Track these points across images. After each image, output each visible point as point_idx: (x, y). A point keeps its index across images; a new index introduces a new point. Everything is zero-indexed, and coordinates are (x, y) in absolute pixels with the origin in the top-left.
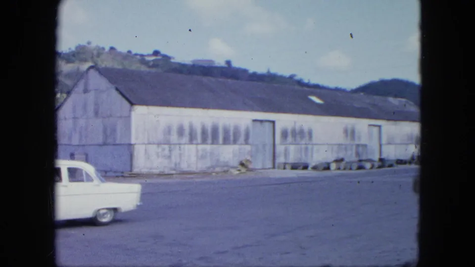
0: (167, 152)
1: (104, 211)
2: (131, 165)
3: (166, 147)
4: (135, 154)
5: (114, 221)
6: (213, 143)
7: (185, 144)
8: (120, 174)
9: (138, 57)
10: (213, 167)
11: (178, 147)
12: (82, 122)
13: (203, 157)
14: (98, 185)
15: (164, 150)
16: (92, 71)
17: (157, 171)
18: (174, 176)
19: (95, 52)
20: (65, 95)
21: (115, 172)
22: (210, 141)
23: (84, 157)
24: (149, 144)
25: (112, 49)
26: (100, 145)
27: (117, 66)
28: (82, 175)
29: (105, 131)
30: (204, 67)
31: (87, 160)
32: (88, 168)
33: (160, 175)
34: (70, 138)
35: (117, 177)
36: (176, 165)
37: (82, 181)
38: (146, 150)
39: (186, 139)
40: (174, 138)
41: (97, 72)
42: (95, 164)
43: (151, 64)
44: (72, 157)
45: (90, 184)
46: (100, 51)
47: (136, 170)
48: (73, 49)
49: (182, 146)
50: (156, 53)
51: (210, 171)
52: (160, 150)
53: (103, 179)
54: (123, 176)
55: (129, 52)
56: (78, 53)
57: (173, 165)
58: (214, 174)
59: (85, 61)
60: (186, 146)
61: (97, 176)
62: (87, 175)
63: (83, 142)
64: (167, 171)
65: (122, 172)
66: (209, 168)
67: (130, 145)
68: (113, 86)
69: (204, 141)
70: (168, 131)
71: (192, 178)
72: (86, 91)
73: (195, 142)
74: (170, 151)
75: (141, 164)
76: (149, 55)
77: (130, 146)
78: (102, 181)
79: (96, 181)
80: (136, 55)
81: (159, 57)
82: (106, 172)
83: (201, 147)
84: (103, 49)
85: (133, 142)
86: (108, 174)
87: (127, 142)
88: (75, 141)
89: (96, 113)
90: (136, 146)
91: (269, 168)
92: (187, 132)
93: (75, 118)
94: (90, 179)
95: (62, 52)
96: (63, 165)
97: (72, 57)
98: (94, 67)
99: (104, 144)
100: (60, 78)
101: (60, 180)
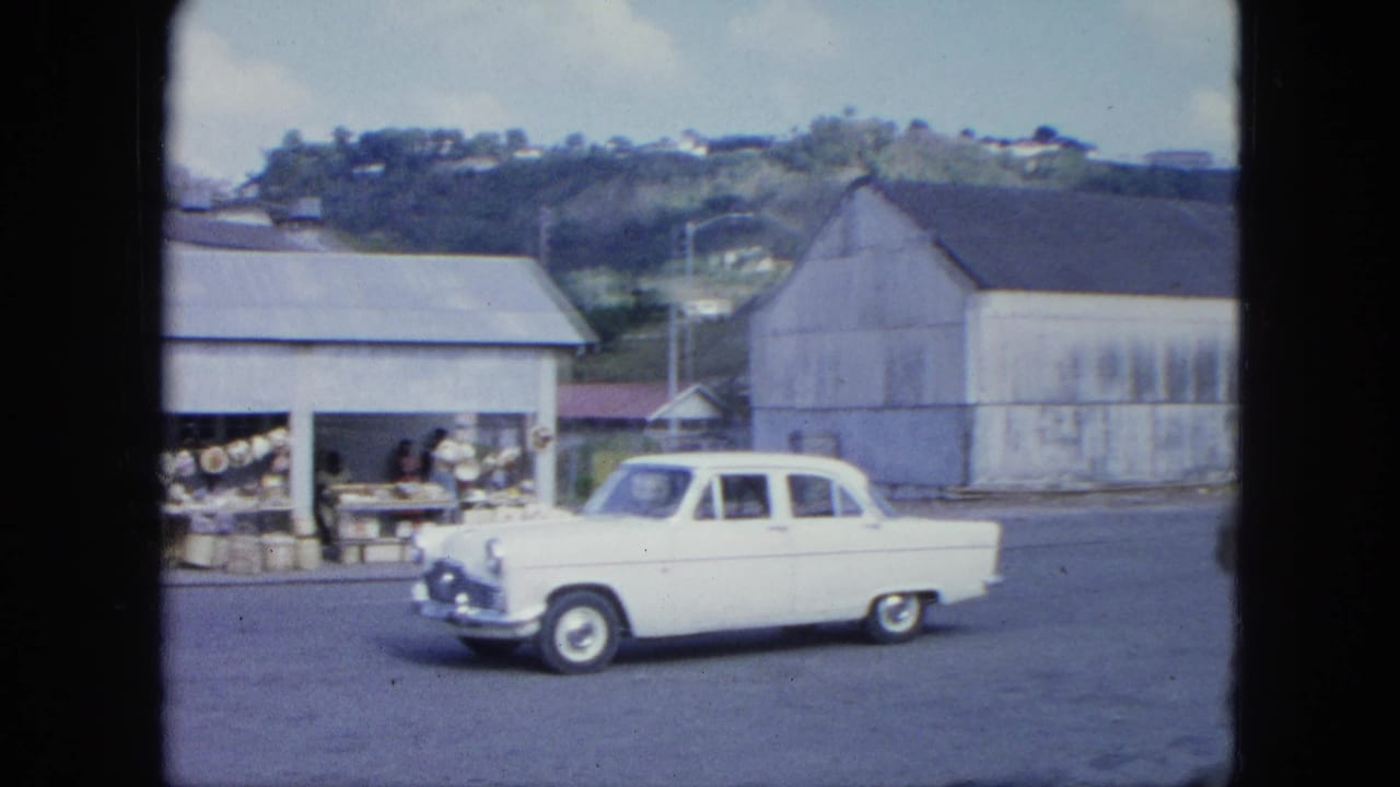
0: (1066, 427)
1: (893, 601)
2: (967, 467)
3: (1068, 411)
4: (979, 433)
5: (923, 629)
6: (1200, 400)
7: (1121, 403)
8: (933, 493)
9: (994, 148)
10: (1199, 470)
11: (1100, 410)
13: (1171, 442)
14: (876, 527)
15: (1058, 419)
16: (864, 193)
17: (1038, 484)
18: (1088, 496)
19: (869, 139)
20: (786, 265)
21: (919, 486)
22: (1191, 393)
23: (830, 444)
24: (1018, 402)
25: (917, 125)
26: (877, 409)
28: (828, 496)
29: (890, 365)
31: (838, 453)
32: (848, 477)
33: (1049, 494)
34: (790, 387)
35: (926, 500)
36: (1093, 463)
37: (829, 513)
38: (1009, 422)
39: (1121, 388)
40: (1091, 385)
41: (880, 194)
42: (864, 464)
43: (1030, 166)
44: (796, 444)
45: (854, 522)
46: (881, 136)
47: (980, 481)
48: (806, 129)
49: (1112, 410)
50: (1045, 134)
51: (1193, 481)
52: (1049, 420)
53: (888, 506)
54: (941, 499)
55: (967, 134)
56: (822, 141)
57: (1086, 467)
58: (1202, 491)
59: (843, 162)
60: (1123, 409)
61: (873, 497)
62: (845, 497)
63: (826, 403)
64: (1067, 485)
65: (941, 488)
66: (1188, 474)
67: (963, 407)
68: (928, 235)
69: (1175, 392)
70: (1074, 366)
71: (1140, 503)
72: (846, 250)
73: (1148, 395)
74: (1079, 424)
75: (993, 461)
76: (1021, 141)
77: (962, 410)
78: (887, 515)
79: (870, 514)
80: (986, 141)
81: (1053, 148)
82: (894, 486)
83: (1166, 411)
84: (891, 126)
85: (971, 398)
86: (900, 493)
87: (953, 400)
88: (804, 397)
90: (981, 412)
92: (1126, 365)
93: (804, 331)
94: (853, 510)
95: (772, 138)
96: (776, 467)
97: (803, 157)
98: (869, 180)
99: (892, 405)
100: (768, 214)
101: (765, 510)
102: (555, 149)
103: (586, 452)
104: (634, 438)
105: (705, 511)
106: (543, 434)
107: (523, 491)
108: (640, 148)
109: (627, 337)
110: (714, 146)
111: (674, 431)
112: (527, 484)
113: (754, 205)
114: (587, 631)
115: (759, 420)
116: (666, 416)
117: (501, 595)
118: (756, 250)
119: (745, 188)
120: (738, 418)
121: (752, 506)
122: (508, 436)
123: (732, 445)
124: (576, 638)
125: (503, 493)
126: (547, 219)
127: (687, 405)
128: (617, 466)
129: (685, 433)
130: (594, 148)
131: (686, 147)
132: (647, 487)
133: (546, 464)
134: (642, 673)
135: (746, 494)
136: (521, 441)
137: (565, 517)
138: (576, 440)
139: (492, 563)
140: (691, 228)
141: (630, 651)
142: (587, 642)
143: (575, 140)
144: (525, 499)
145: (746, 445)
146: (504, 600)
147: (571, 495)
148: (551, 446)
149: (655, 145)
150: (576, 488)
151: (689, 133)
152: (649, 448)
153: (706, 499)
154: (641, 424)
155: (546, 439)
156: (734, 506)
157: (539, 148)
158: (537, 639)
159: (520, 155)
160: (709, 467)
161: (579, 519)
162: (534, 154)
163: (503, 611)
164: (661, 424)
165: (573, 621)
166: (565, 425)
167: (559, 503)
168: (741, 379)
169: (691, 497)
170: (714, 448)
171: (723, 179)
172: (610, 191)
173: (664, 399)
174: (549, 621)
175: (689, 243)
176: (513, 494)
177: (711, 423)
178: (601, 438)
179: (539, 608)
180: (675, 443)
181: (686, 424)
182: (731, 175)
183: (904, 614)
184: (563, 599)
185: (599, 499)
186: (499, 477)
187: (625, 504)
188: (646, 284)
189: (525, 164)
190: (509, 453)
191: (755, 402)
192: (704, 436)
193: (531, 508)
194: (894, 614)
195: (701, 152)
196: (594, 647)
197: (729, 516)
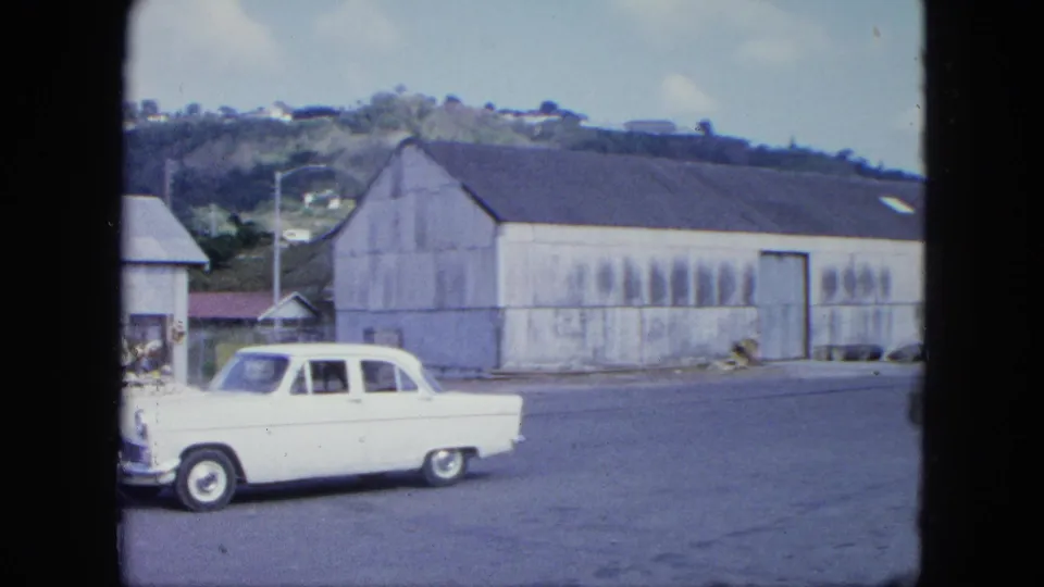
0: (575, 324)
1: (442, 455)
2: (498, 354)
3: (575, 313)
4: (508, 330)
5: (466, 476)
6: (675, 304)
7: (615, 306)
8: (472, 374)
9: (510, 118)
10: (676, 357)
11: (598, 313)
12: (389, 260)
13: (652, 335)
14: (429, 399)
15: (568, 320)
16: (409, 150)
17: (555, 367)
18: (592, 376)
19: (415, 109)
20: (351, 205)
21: (463, 369)
22: (668, 299)
23: (396, 338)
24: (538, 306)
25: (451, 100)
26: (429, 311)
27: (465, 138)
28: (391, 376)
29: (440, 279)
30: (652, 137)
31: (401, 345)
32: (406, 362)
33: (564, 374)
34: (364, 295)
35: (467, 379)
36: (595, 351)
37: (392, 389)
38: (530, 322)
39: (616, 296)
40: (592, 294)
41: (422, 152)
42: (419, 353)
43: (538, 131)
44: (369, 337)
45: (410, 395)
46: (424, 109)
47: (509, 365)
48: (367, 102)
49: (609, 312)
50: (548, 108)
51: (670, 364)
52: (560, 319)
53: (437, 384)
54: (479, 378)
55: (490, 107)
56: (379, 111)
57: (589, 354)
58: (678, 372)
59: (395, 127)
60: (618, 311)
61: (426, 377)
62: (405, 376)
63: (393, 305)
64: (576, 366)
65: (479, 370)
66: (665, 358)
67: (495, 309)
68: (457, 182)
69: (656, 299)
70: (578, 278)
71: (632, 381)
72: (396, 193)
73: (636, 301)
74: (583, 322)
75: (519, 349)
76: (532, 113)
77: (495, 312)
78: (437, 390)
79: (424, 390)
80: (505, 112)
81: (555, 118)
82: (443, 369)
83: (650, 313)
84: (433, 100)
85: (502, 303)
86: (448, 374)
87: (488, 304)
88: (376, 303)
89: (421, 241)
90: (510, 314)
91: (797, 359)
92: (619, 278)
93: (375, 253)
94: (410, 386)
95: (342, 108)
96: (352, 354)
97: (364, 121)
98: (414, 141)
99: (440, 308)
100: (338, 166)
101: (345, 387)
102: (178, 115)
103: (211, 344)
104: (248, 334)
105: (299, 387)
106: (179, 330)
107: (164, 373)
108: (244, 114)
109: (242, 256)
110: (298, 115)
111: (277, 327)
112: (167, 368)
113: (329, 159)
114: (211, 479)
115: (341, 319)
116: (272, 317)
117: (147, 452)
118: (328, 192)
119: (322, 146)
120: (326, 318)
121: (336, 384)
122: (153, 332)
123: (321, 338)
124: (204, 485)
125: (148, 375)
126: (171, 168)
127: (286, 308)
128: (233, 353)
129: (286, 329)
130: (209, 115)
131: (276, 114)
132: (256, 369)
133: (180, 353)
134: (252, 510)
135: (330, 375)
136: (163, 336)
137: (194, 394)
138: (204, 334)
139: (140, 428)
140: (279, 176)
141: (245, 493)
142: (212, 487)
143: (193, 109)
144: (165, 379)
145: (332, 338)
146: (150, 456)
147: (200, 376)
148: (185, 339)
149: (251, 113)
150: (203, 370)
151: (279, 104)
152: (259, 340)
153: (300, 379)
154: (253, 322)
155: (181, 334)
156: (321, 384)
157: (167, 115)
158: (173, 485)
159: (151, 119)
160: (303, 355)
161: (203, 394)
162: (162, 119)
163: (149, 465)
164: (268, 322)
165: (201, 471)
166: (195, 323)
167: (191, 382)
168: (327, 288)
169: (289, 377)
170: (308, 340)
171: (304, 138)
172: (219, 147)
173: (271, 303)
174: (183, 472)
175: (278, 186)
176: (155, 375)
177: (305, 322)
178: (225, 332)
179: (176, 462)
180: (278, 337)
181: (287, 322)
182: (311, 137)
183: (451, 465)
184: (192, 455)
185: (219, 379)
186: (144, 362)
187: (239, 382)
188: (245, 218)
189: (156, 126)
190: (154, 344)
191: (338, 306)
192: (299, 331)
193: (169, 387)
194: (444, 465)
195: (287, 118)
196: (217, 491)
197: (317, 392)
